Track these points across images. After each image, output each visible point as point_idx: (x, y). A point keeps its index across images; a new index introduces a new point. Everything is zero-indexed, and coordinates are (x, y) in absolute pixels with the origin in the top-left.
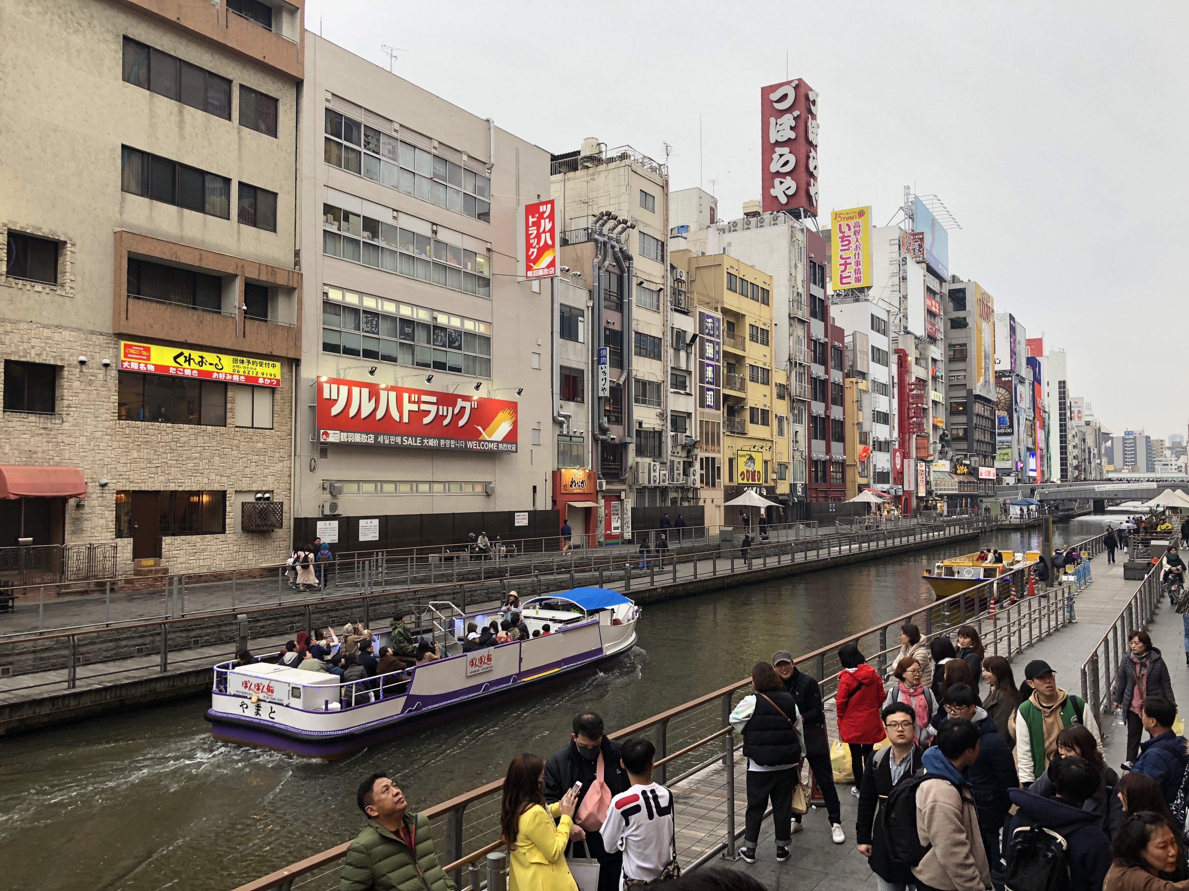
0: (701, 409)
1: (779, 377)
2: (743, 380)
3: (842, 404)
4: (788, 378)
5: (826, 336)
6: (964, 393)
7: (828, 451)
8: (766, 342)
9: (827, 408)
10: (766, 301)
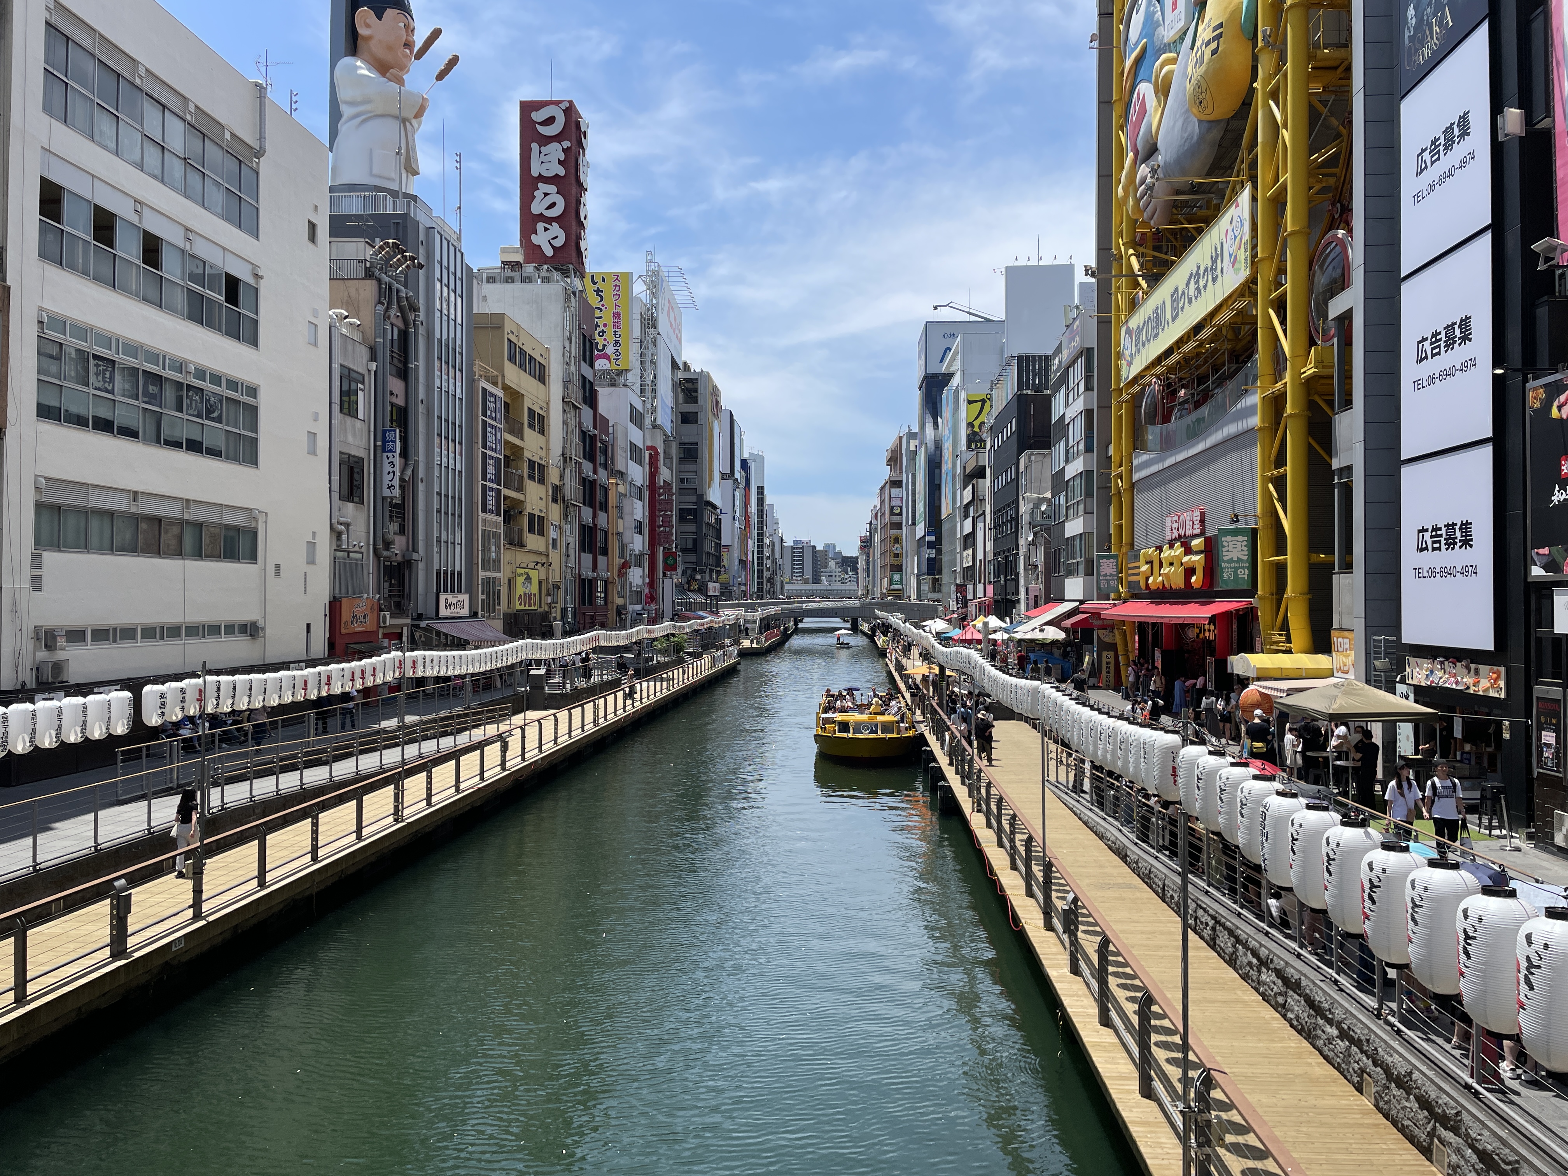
0: (484, 515)
1: (553, 477)
2: (521, 477)
3: (606, 511)
4: (562, 477)
5: (595, 427)
6: (693, 499)
7: (595, 568)
8: (542, 432)
9: (594, 516)
10: (542, 379)
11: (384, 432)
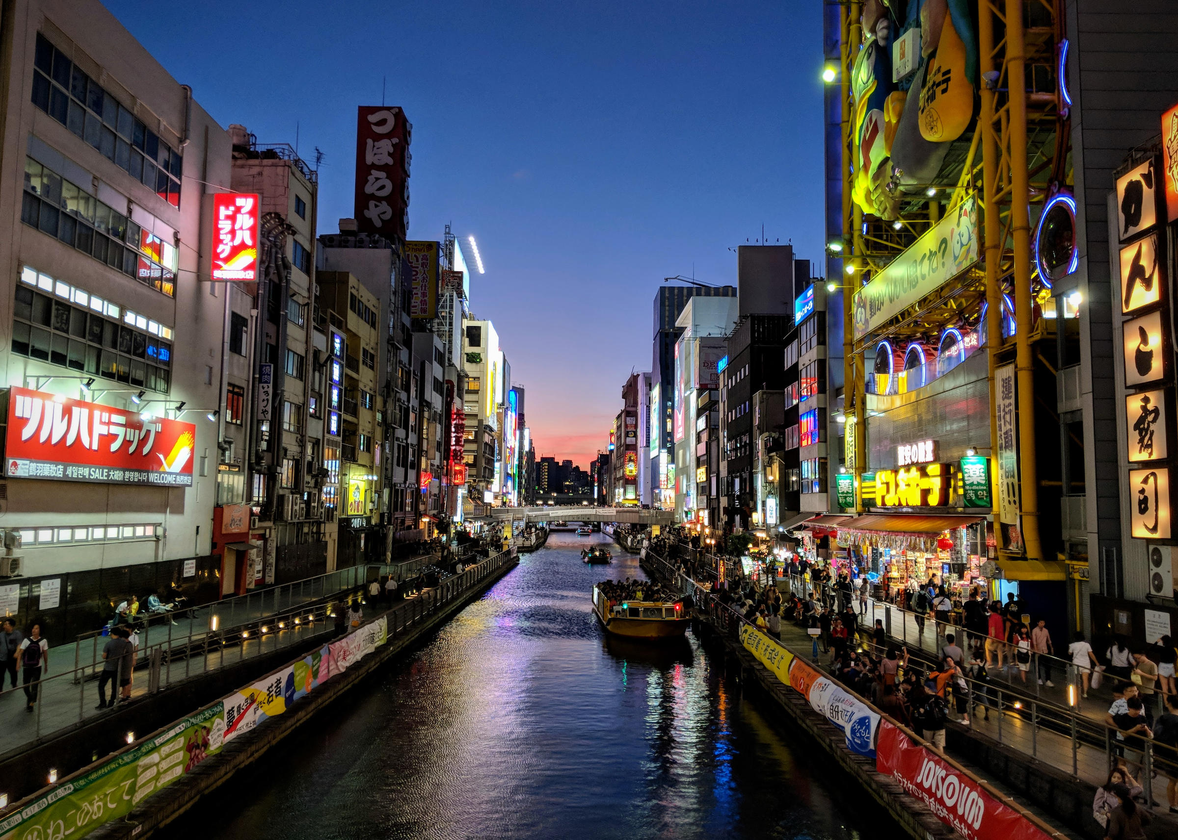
0: (328, 435)
1: (379, 405)
2: (357, 405)
4: (385, 405)
6: (475, 423)
7: (406, 480)
8: (372, 368)
9: (407, 436)
10: (374, 325)
11: (261, 367)
